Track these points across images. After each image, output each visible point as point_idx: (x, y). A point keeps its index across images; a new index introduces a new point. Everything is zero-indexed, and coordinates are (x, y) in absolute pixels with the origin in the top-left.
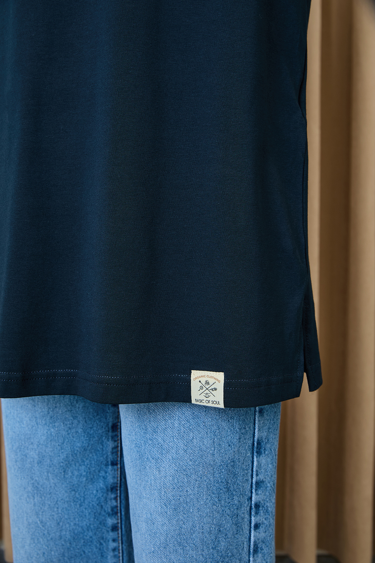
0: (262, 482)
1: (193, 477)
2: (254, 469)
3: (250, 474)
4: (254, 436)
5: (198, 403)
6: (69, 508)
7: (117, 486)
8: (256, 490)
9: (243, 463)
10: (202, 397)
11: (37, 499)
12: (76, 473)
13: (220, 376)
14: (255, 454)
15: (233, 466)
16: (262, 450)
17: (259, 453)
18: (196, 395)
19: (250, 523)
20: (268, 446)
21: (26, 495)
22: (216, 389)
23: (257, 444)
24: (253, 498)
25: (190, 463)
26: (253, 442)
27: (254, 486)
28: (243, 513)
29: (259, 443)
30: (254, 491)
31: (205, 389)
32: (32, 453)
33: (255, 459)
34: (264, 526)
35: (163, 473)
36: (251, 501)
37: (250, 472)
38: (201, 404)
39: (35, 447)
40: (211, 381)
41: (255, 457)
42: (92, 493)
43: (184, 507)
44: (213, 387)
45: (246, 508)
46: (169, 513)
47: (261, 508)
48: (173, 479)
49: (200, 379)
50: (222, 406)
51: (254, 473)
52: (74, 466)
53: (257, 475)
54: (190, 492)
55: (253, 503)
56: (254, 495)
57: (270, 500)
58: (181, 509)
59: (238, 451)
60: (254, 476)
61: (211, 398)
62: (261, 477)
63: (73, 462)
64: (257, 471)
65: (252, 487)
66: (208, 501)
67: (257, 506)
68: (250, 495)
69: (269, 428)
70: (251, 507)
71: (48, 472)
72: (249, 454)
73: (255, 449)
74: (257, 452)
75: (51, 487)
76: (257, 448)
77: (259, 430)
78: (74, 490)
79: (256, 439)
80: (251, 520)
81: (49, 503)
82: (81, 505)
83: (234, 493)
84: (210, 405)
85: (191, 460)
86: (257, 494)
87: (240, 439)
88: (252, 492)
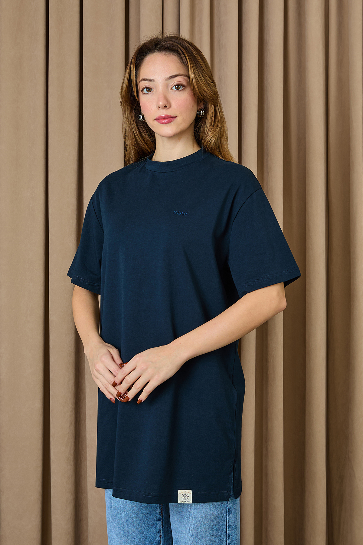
0: (231, 525)
1: (203, 524)
2: (227, 520)
3: (225, 522)
4: (227, 507)
5: (181, 503)
6: (140, 542)
7: (161, 530)
8: (228, 529)
9: (222, 518)
10: (183, 500)
11: (125, 538)
12: (143, 525)
13: (190, 491)
14: (228, 514)
15: (218, 519)
16: (231, 512)
17: (229, 513)
18: (180, 500)
19: (226, 543)
20: (233, 510)
21: (120, 536)
22: (189, 497)
23: (229, 510)
24: (227, 532)
25: (202, 519)
26: (227, 509)
27: (227, 527)
28: (223, 538)
29: (229, 509)
30: (227, 529)
31: (184, 497)
32: (124, 516)
33: (228, 516)
34: (232, 544)
35: (190, 523)
36: (226, 534)
37: (226, 521)
38: (183, 503)
39: (126, 513)
40: (187, 494)
41: (228, 515)
42: (150, 534)
43: (199, 537)
44: (187, 496)
45: (224, 536)
46: (193, 539)
47: (230, 536)
48: (195, 526)
49: (182, 493)
50: (191, 503)
51: (228, 522)
52: (143, 522)
53: (229, 523)
54: (202, 530)
55: (227, 534)
56: (227, 531)
57: (234, 533)
58: (198, 537)
59: (220, 513)
60: (227, 523)
61: (187, 500)
62: (230, 523)
63: (142, 520)
64: (229, 521)
65: (226, 527)
66: (208, 534)
67: (229, 535)
68: (226, 531)
69: (234, 503)
70: (226, 536)
71: (131, 525)
72: (225, 514)
73: (228, 512)
74: (228, 513)
75: (132, 532)
76: (229, 511)
77: (229, 504)
78: (142, 533)
79: (228, 508)
80: (226, 541)
81: (131, 540)
82: (145, 540)
83: (219, 530)
84: (186, 503)
85: (202, 518)
86: (229, 530)
87: (221, 508)
88: (227, 530)
